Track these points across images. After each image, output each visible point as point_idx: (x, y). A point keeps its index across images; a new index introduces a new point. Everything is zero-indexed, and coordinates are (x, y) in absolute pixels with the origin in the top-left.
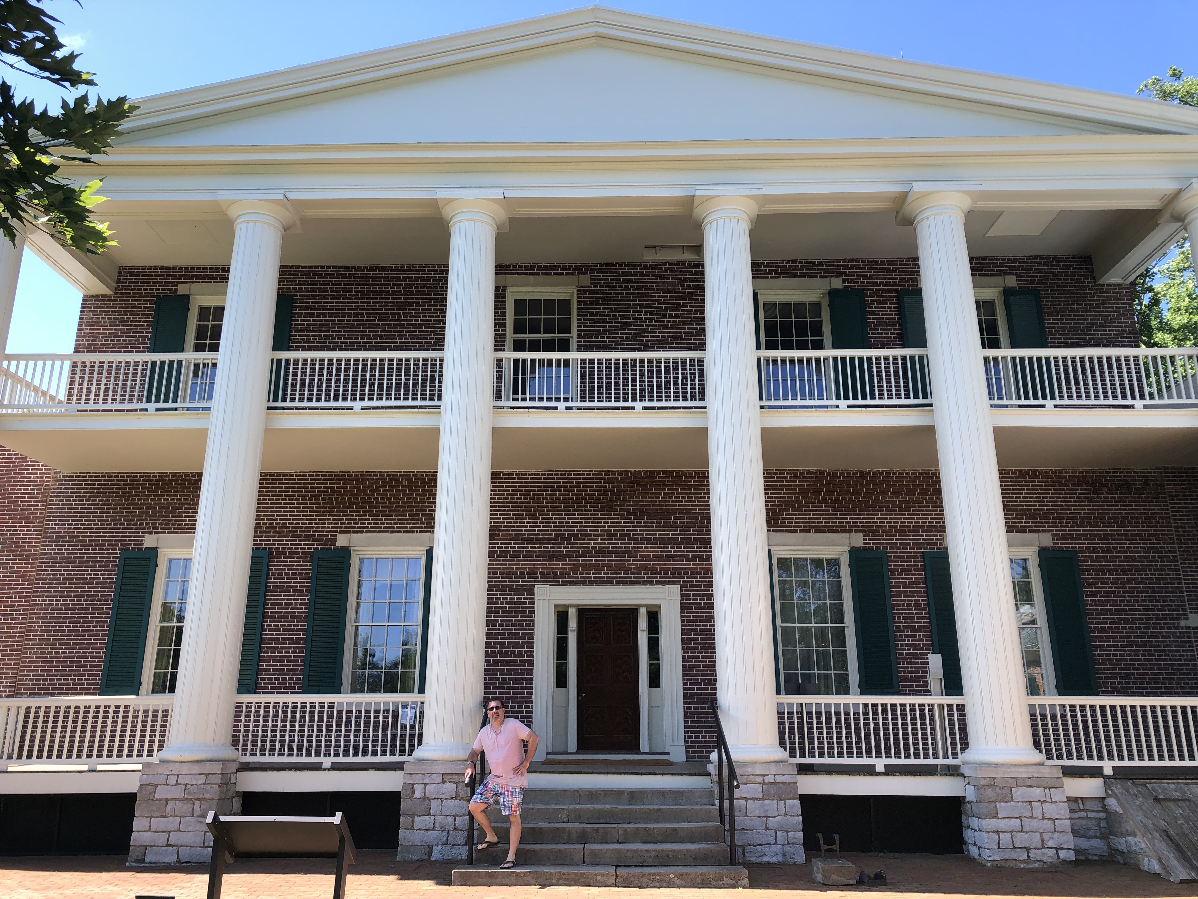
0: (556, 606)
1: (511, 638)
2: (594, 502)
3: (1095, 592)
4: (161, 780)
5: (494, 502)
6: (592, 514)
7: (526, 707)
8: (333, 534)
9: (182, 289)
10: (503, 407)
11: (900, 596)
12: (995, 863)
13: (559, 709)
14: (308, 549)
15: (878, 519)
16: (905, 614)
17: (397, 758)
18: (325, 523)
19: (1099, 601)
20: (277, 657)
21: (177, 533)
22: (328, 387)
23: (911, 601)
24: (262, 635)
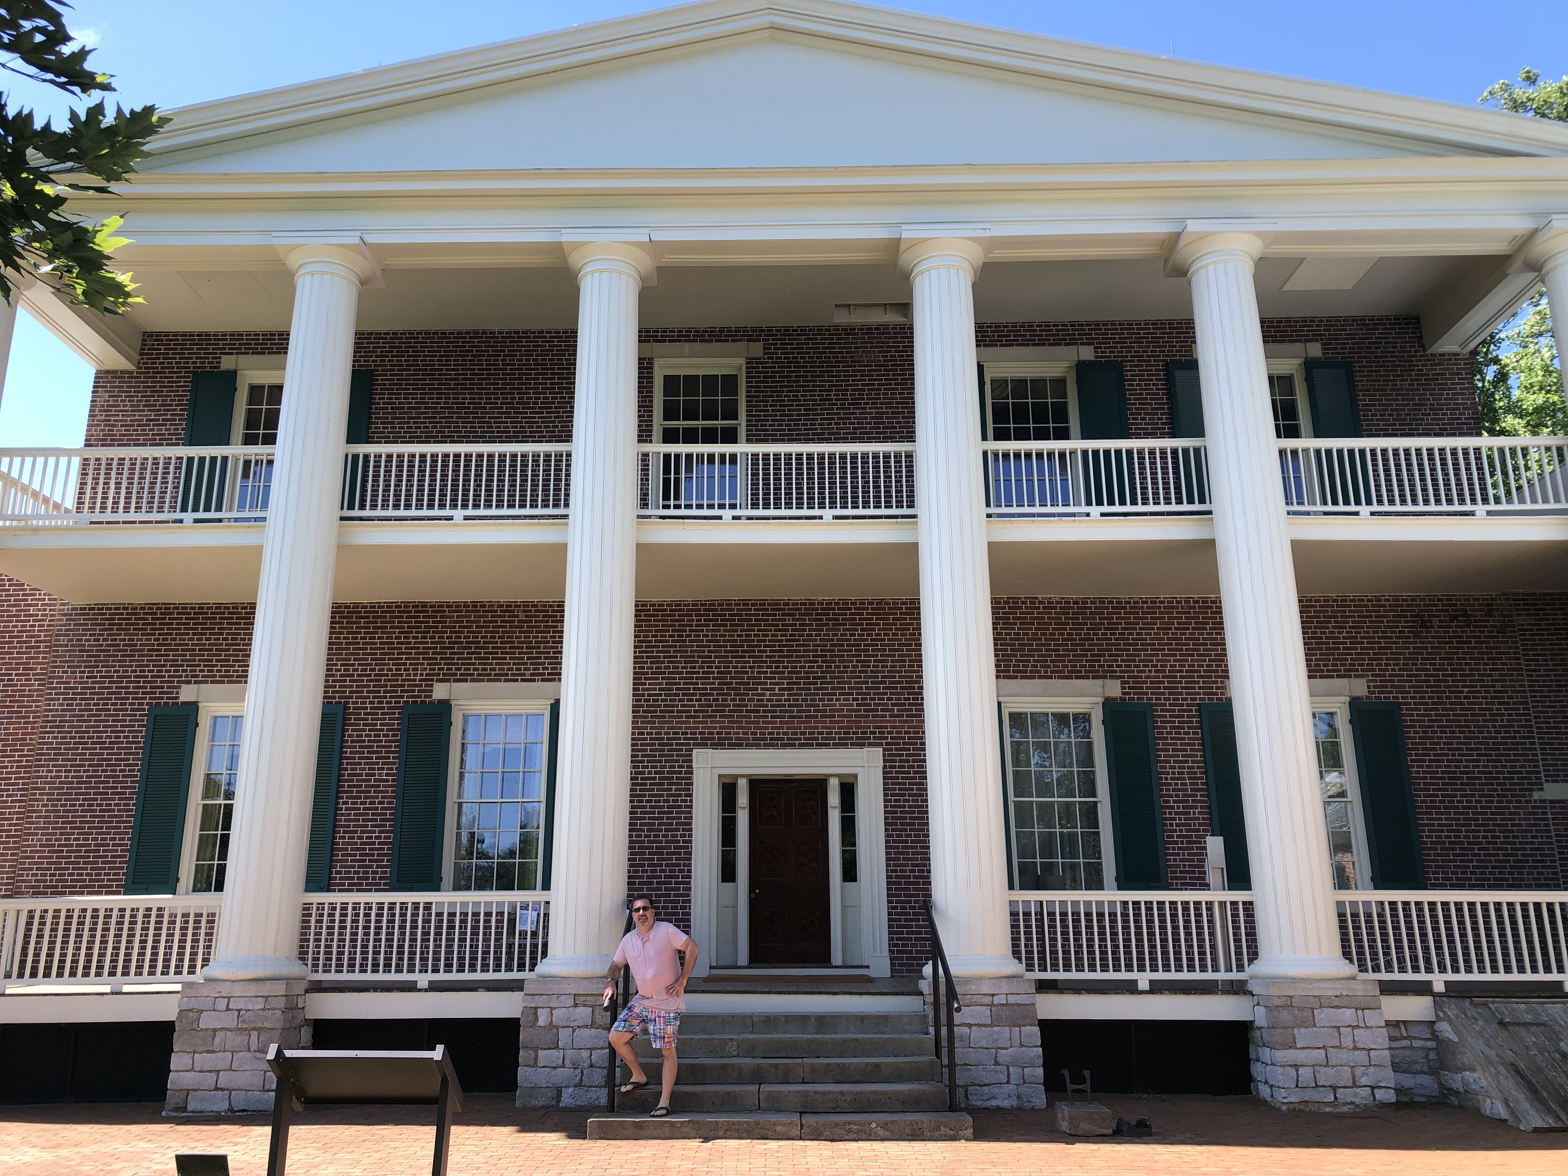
0: (720, 776)
1: (662, 818)
2: (770, 641)
3: (1423, 755)
4: (207, 1004)
5: (639, 642)
6: (767, 657)
7: (682, 908)
8: (429, 681)
9: (227, 362)
10: (650, 517)
11: (1169, 762)
12: (1292, 1106)
13: (726, 910)
14: (396, 702)
15: (1140, 661)
16: (1176, 784)
17: (515, 975)
18: (417, 669)
19: (1428, 767)
20: (356, 843)
21: (223, 682)
22: (421, 490)
23: (1184, 768)
24: (336, 815)
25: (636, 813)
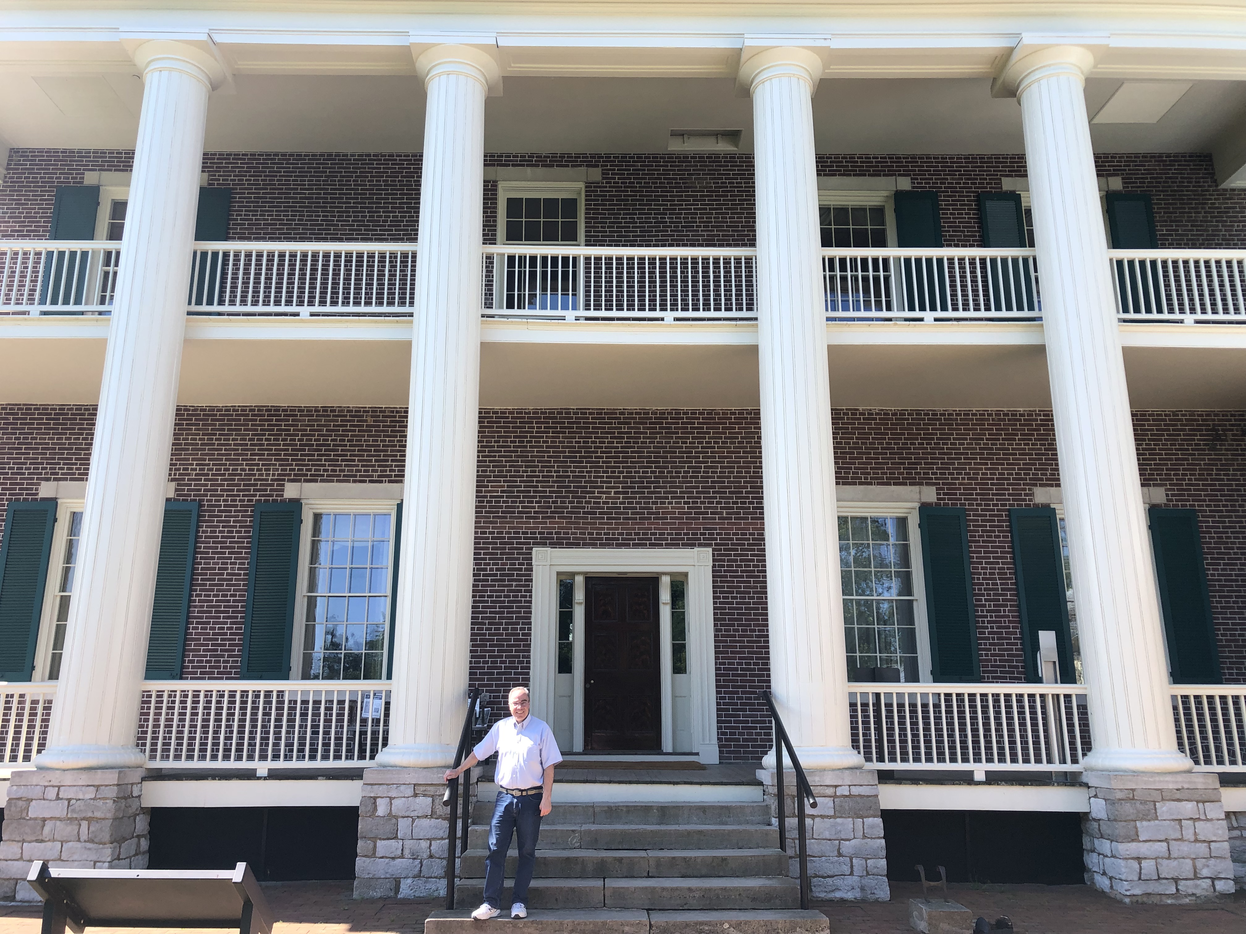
0: (559, 574)
1: (503, 612)
2: (606, 447)
3: (1218, 559)
4: (37, 792)
5: (482, 446)
6: (603, 462)
8: (280, 481)
9: (90, 178)
11: (981, 563)
12: (1135, 899)
13: (563, 699)
14: (249, 501)
15: (954, 469)
16: (988, 584)
17: (355, 763)
18: (269, 470)
19: (1222, 570)
20: (209, 634)
23: (995, 569)
24: (189, 606)
25: (478, 607)
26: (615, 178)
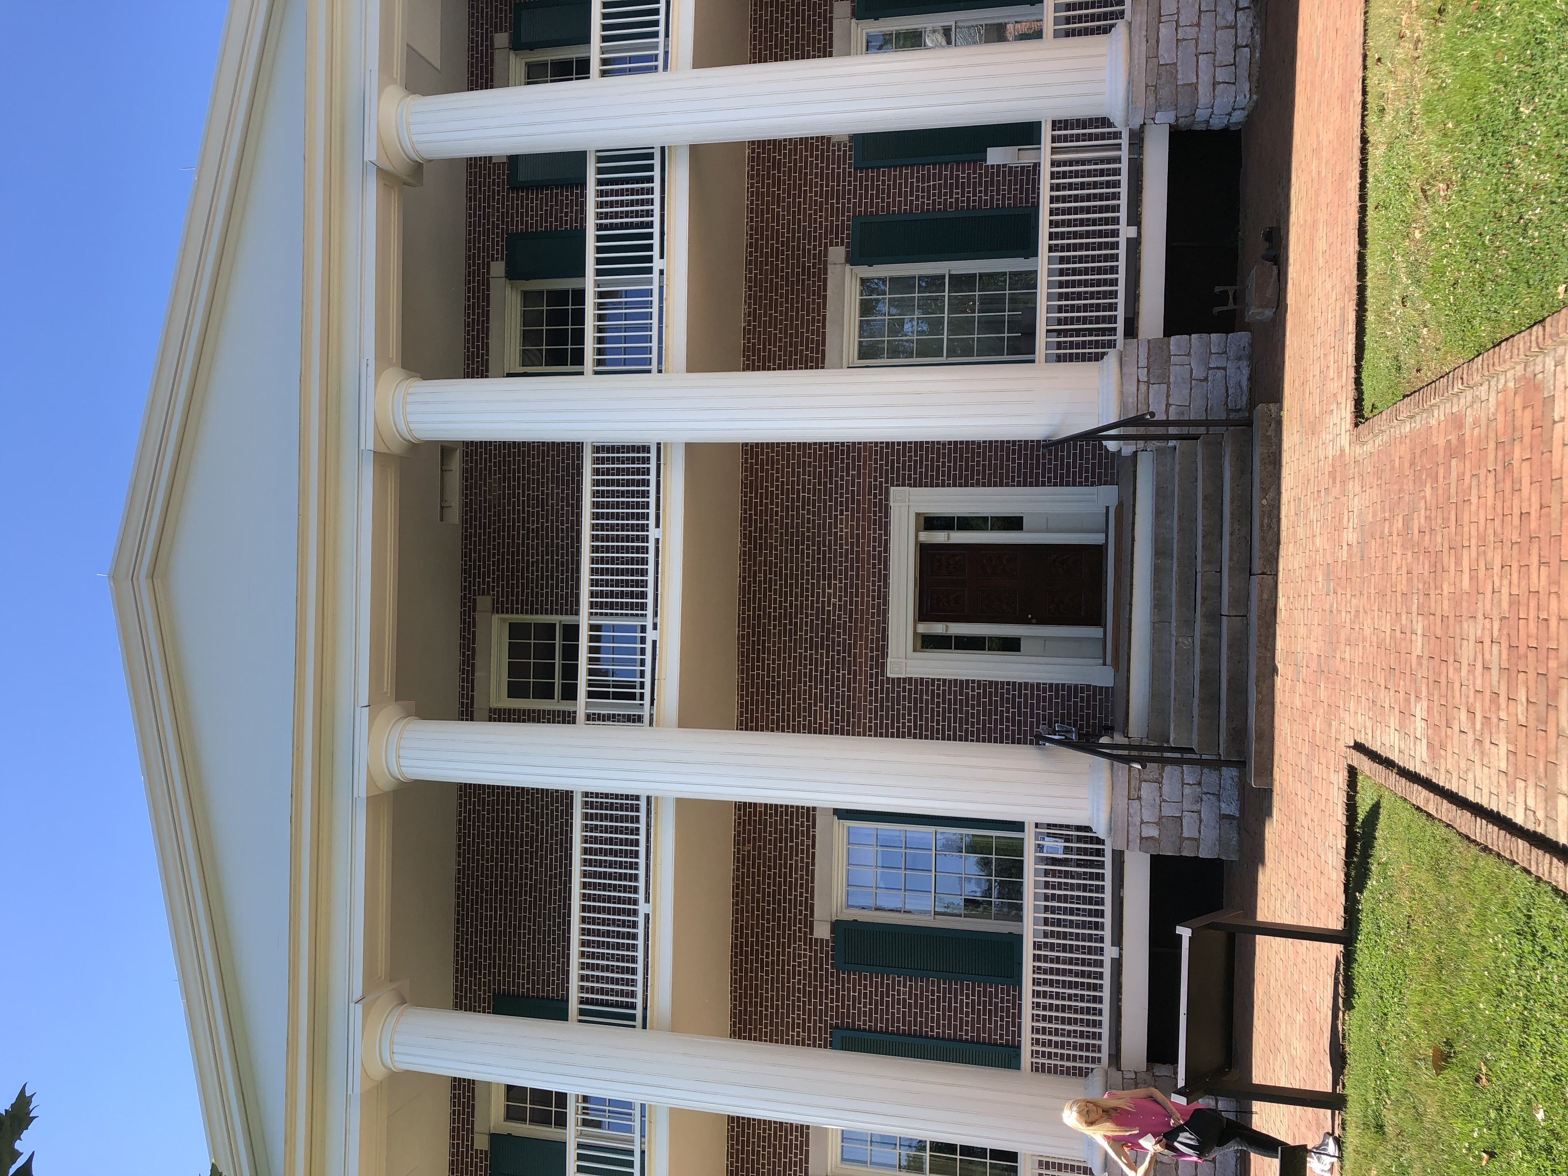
0: (915, 651)
1: (955, 709)
2: (780, 597)
6: (796, 600)
7: (1045, 692)
8: (812, 943)
9: (481, 1143)
10: (651, 715)
11: (911, 201)
12: (1254, 90)
13: (1047, 647)
14: (832, 976)
15: (810, 227)
16: (934, 195)
17: (1108, 859)
18: (800, 954)
20: (973, 1019)
21: (807, 1151)
22: (618, 946)
23: (918, 187)
24: (943, 1039)
26: (488, 582)
